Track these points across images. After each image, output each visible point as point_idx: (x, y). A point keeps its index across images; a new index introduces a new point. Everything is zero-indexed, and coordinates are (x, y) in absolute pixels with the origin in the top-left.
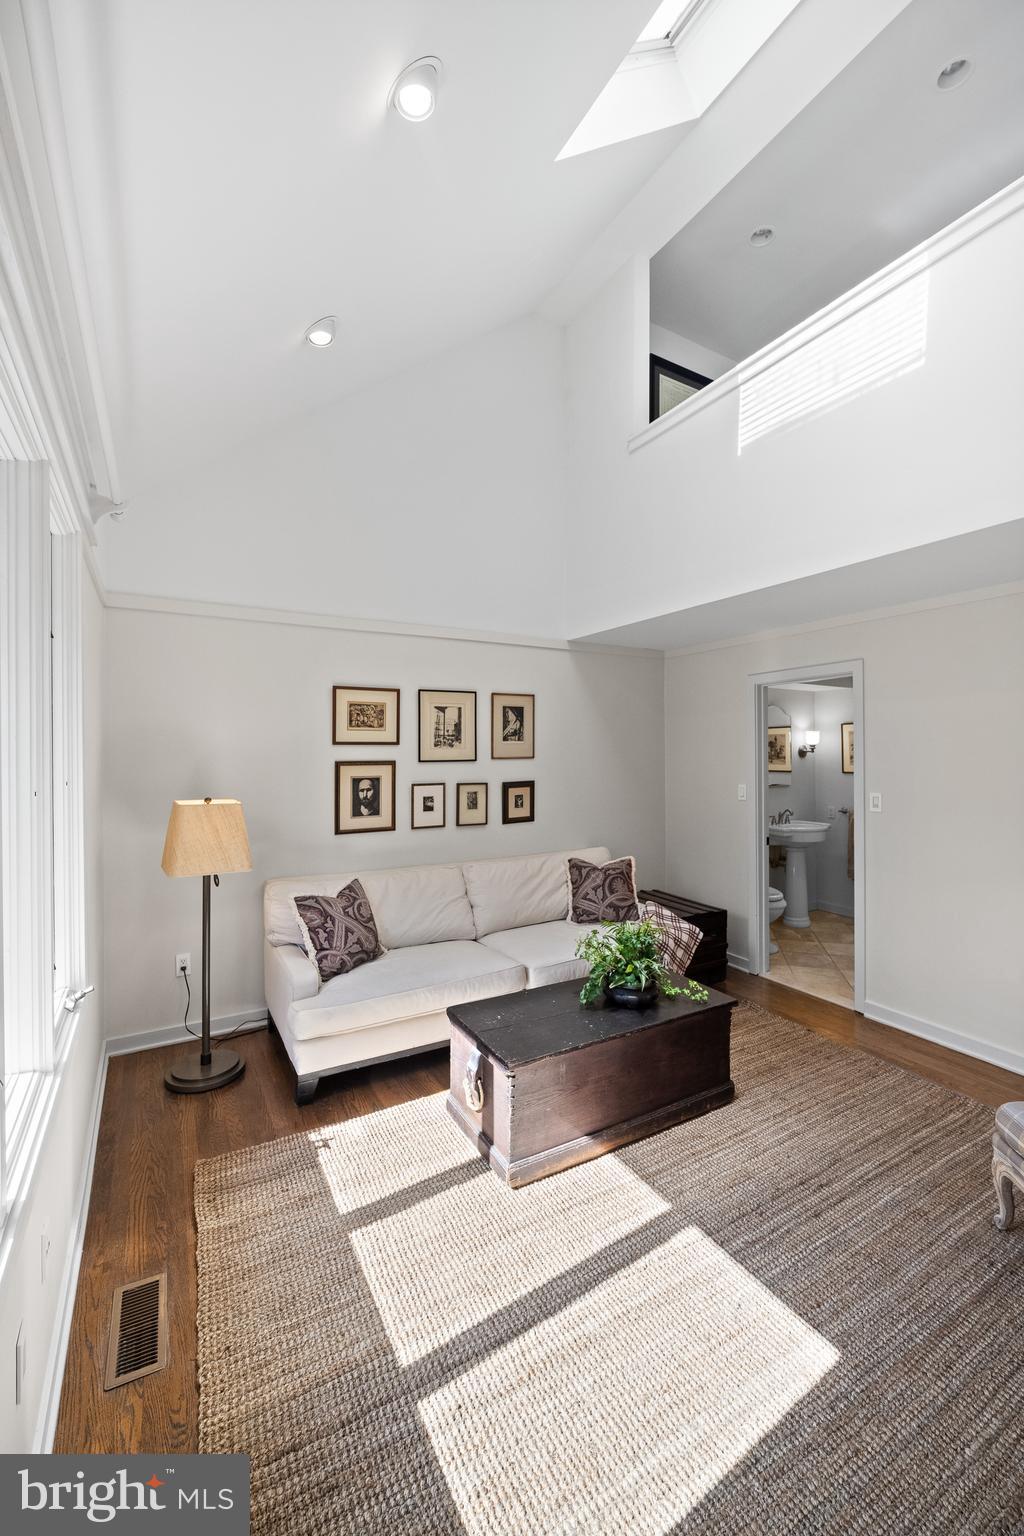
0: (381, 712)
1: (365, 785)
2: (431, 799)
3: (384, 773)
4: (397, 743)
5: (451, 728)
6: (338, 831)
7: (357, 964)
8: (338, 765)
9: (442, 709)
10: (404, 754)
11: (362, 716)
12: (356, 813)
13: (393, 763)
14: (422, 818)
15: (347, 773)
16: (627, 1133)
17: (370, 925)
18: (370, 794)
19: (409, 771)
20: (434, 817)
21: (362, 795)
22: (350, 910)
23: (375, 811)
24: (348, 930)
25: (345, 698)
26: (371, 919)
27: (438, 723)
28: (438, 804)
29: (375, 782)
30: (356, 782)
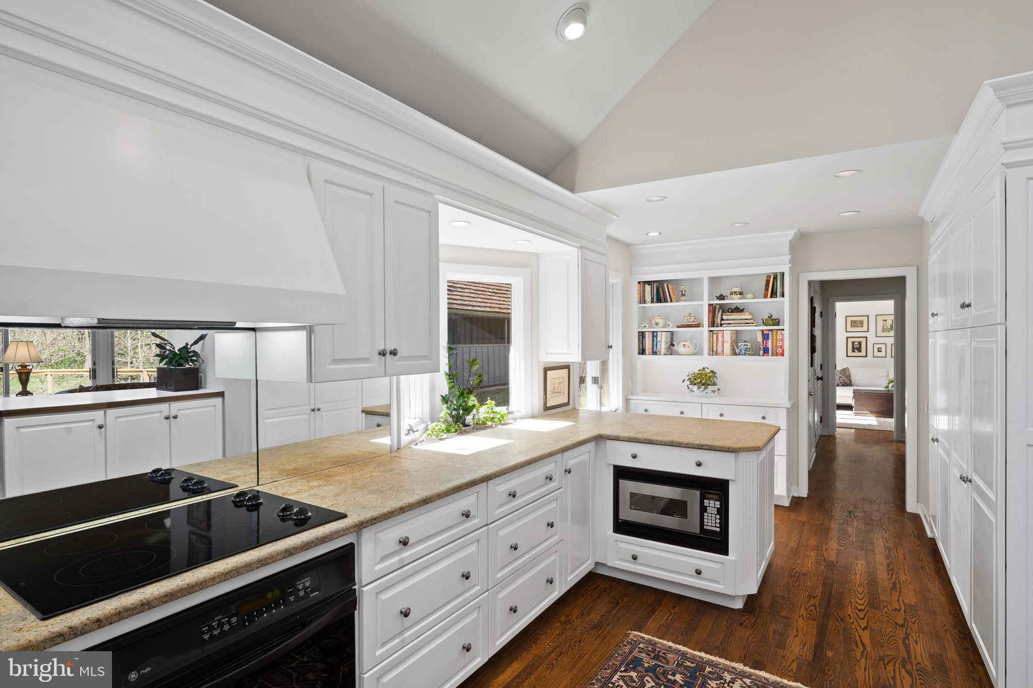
0: (862, 322)
1: (855, 344)
2: (881, 348)
3: (863, 341)
4: (868, 331)
5: (889, 327)
6: (847, 356)
7: (843, 386)
8: (847, 338)
9: (885, 321)
10: (871, 335)
11: (854, 324)
12: (853, 351)
13: (866, 337)
14: (877, 354)
15: (850, 341)
16: (887, 415)
17: (849, 377)
18: (858, 346)
19: (872, 339)
20: (883, 354)
21: (855, 346)
22: (842, 373)
23: (859, 350)
24: (840, 377)
25: (849, 319)
26: (850, 376)
27: (884, 325)
28: (883, 350)
29: (860, 343)
30: (853, 343)
